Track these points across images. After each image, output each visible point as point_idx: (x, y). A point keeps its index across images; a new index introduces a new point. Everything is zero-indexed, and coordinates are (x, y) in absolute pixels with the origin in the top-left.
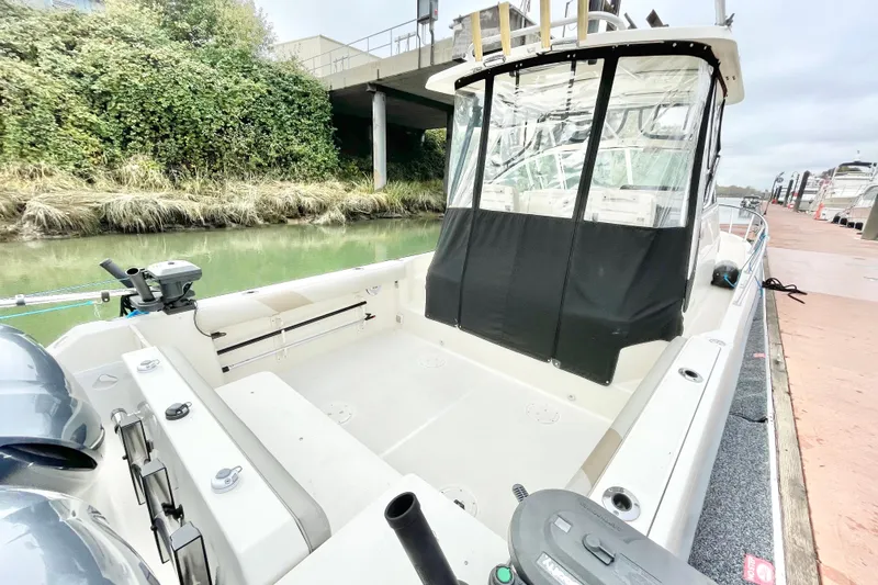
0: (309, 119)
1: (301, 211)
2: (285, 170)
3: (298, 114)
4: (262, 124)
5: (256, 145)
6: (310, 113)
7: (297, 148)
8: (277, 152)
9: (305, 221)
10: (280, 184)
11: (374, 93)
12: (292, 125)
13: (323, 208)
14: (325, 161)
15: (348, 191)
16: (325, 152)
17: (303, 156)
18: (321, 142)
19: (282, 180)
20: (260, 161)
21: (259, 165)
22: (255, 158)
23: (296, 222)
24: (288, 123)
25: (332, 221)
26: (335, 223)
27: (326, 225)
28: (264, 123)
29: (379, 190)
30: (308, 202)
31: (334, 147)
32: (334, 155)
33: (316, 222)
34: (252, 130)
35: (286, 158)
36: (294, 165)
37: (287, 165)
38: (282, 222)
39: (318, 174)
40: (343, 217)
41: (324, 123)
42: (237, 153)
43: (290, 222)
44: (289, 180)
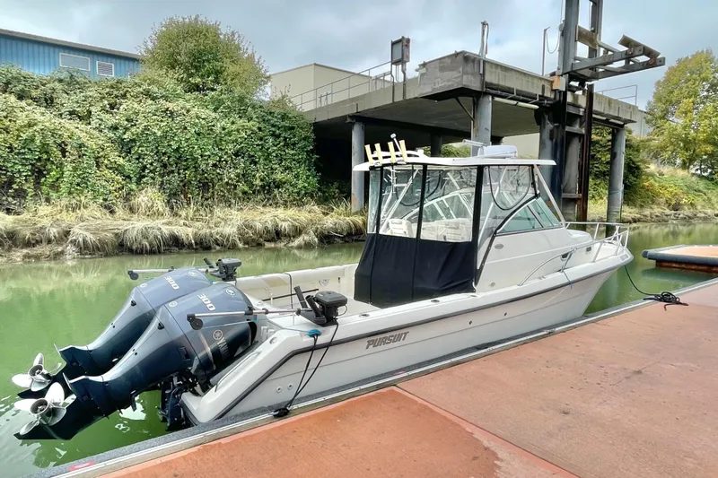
0: (293, 149)
1: (277, 235)
2: (267, 196)
3: (284, 146)
4: (250, 156)
5: (243, 175)
6: (294, 144)
7: (279, 176)
8: (262, 180)
9: (281, 245)
10: (262, 209)
11: (354, 124)
12: (277, 156)
13: (298, 232)
14: (305, 187)
15: (325, 214)
16: (305, 178)
17: (285, 183)
18: (302, 170)
19: (264, 206)
20: (246, 189)
21: (245, 193)
22: (242, 186)
23: (272, 245)
24: (274, 154)
25: (305, 244)
26: (308, 246)
27: (299, 247)
28: (253, 156)
29: (356, 213)
30: (285, 226)
31: (315, 173)
32: (314, 180)
33: (291, 244)
34: (241, 162)
35: (269, 186)
36: (276, 191)
37: (269, 192)
38: (260, 245)
39: (298, 201)
40: (316, 239)
41: (307, 151)
42: (227, 183)
43: (268, 245)
44: (271, 205)
